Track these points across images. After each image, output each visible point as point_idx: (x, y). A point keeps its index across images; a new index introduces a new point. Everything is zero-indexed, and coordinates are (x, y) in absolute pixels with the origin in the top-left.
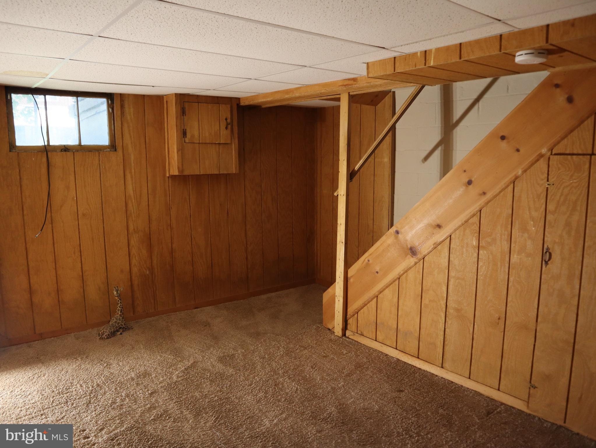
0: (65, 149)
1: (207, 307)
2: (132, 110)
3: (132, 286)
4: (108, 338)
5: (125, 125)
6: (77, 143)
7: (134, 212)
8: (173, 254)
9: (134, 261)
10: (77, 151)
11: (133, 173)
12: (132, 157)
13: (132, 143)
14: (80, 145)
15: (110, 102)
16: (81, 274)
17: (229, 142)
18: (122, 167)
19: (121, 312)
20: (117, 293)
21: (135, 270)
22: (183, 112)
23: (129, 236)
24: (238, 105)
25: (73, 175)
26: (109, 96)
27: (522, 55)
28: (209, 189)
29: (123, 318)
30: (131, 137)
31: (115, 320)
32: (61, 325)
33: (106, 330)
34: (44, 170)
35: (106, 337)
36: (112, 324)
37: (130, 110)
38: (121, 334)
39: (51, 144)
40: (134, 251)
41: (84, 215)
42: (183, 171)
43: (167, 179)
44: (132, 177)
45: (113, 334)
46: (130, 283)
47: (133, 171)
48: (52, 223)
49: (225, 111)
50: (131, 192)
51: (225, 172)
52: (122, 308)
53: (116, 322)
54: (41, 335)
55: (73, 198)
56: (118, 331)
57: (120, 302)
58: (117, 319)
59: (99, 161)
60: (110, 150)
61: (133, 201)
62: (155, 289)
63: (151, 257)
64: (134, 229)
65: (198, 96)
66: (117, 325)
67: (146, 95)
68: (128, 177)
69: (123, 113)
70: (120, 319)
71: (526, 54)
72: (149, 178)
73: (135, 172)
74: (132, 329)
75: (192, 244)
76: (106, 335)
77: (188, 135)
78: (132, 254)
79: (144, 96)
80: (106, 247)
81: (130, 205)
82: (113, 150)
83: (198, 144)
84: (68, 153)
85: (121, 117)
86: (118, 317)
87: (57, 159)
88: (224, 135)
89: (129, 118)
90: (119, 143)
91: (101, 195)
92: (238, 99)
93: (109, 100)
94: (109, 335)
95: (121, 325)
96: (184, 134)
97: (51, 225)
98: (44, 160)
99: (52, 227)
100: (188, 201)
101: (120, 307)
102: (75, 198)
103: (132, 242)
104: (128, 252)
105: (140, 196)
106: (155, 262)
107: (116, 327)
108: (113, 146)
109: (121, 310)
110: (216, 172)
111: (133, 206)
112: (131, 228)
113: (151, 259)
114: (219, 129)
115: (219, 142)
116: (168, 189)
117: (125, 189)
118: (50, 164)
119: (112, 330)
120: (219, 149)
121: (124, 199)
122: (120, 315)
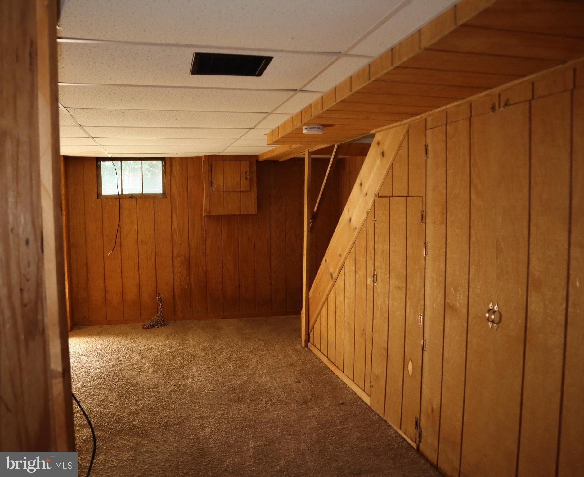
0: (132, 196)
1: (232, 319)
2: (178, 168)
3: (174, 295)
4: (147, 328)
5: (173, 179)
6: (140, 192)
7: (177, 242)
8: (207, 275)
9: (176, 278)
10: (140, 198)
11: (178, 214)
12: (178, 202)
13: (177, 192)
14: (142, 193)
15: (164, 163)
16: (138, 283)
17: (248, 190)
18: (170, 209)
19: (161, 312)
20: (159, 298)
21: (177, 284)
22: (211, 168)
23: (174, 259)
24: (257, 161)
25: (136, 214)
26: (163, 159)
27: (315, 128)
28: (238, 226)
29: (162, 317)
30: (176, 187)
31: (156, 317)
32: (124, 317)
33: (148, 324)
34: (117, 210)
35: (146, 328)
36: (153, 320)
37: (176, 168)
38: (158, 327)
39: (123, 193)
40: (176, 270)
41: (142, 242)
42: (210, 212)
43: (203, 218)
44: (177, 217)
45: (152, 326)
46: (173, 293)
47: (178, 212)
48: (121, 247)
49: (245, 166)
50: (176, 228)
51: (246, 213)
52: (162, 309)
53: (156, 319)
54: (109, 321)
55: (135, 230)
56: (156, 325)
57: (161, 305)
58: (157, 317)
59: (154, 205)
60: (163, 197)
61: (177, 233)
62: (191, 300)
63: (189, 276)
64: (177, 254)
65: (223, 156)
66: (156, 321)
67: (188, 157)
68: (174, 216)
69: (172, 170)
70: (159, 317)
71: (317, 128)
72: (189, 217)
73: (179, 213)
74: (168, 325)
75: (222, 269)
76: (147, 326)
77: (215, 186)
78: (175, 272)
79: (187, 158)
80: (157, 266)
81: (175, 236)
82: (164, 197)
83: (223, 192)
84: (133, 200)
85: (170, 173)
86: (158, 315)
87: (125, 204)
88: (245, 184)
89: (175, 174)
90: (168, 192)
91: (155, 228)
92: (256, 157)
93: (163, 162)
94: (148, 326)
95: (160, 321)
96: (212, 184)
97: (120, 248)
98: (118, 204)
99: (121, 249)
100: (221, 235)
101: (161, 309)
102: (137, 230)
103: (176, 264)
104: (172, 271)
105: (183, 230)
106: (192, 280)
107: (156, 322)
108: (164, 194)
109: (161, 311)
110: (238, 213)
111: (177, 237)
112: (175, 253)
113: (190, 276)
114: (240, 181)
115: (240, 190)
116: (204, 226)
117: (171, 225)
118: (121, 207)
119: (152, 323)
120: (241, 195)
121: (170, 232)
122: (160, 315)
